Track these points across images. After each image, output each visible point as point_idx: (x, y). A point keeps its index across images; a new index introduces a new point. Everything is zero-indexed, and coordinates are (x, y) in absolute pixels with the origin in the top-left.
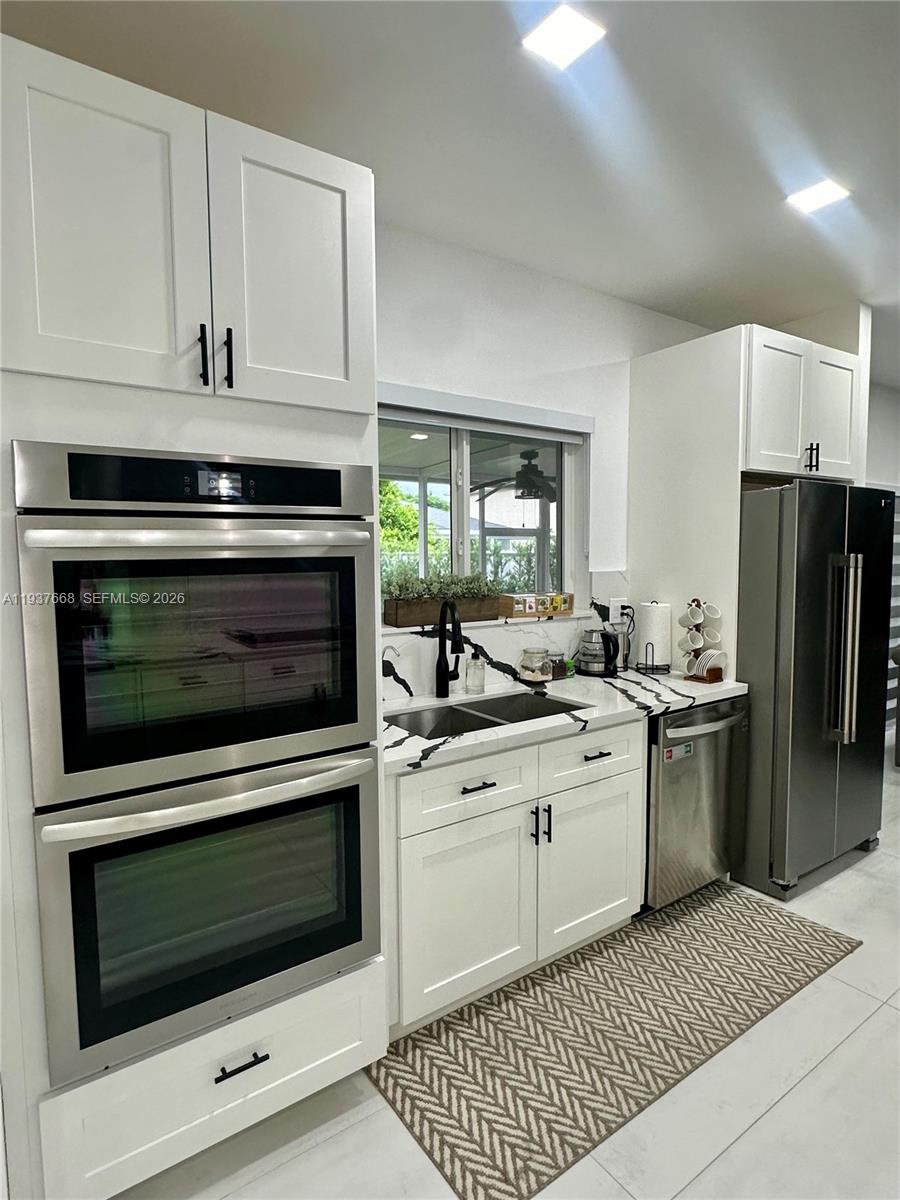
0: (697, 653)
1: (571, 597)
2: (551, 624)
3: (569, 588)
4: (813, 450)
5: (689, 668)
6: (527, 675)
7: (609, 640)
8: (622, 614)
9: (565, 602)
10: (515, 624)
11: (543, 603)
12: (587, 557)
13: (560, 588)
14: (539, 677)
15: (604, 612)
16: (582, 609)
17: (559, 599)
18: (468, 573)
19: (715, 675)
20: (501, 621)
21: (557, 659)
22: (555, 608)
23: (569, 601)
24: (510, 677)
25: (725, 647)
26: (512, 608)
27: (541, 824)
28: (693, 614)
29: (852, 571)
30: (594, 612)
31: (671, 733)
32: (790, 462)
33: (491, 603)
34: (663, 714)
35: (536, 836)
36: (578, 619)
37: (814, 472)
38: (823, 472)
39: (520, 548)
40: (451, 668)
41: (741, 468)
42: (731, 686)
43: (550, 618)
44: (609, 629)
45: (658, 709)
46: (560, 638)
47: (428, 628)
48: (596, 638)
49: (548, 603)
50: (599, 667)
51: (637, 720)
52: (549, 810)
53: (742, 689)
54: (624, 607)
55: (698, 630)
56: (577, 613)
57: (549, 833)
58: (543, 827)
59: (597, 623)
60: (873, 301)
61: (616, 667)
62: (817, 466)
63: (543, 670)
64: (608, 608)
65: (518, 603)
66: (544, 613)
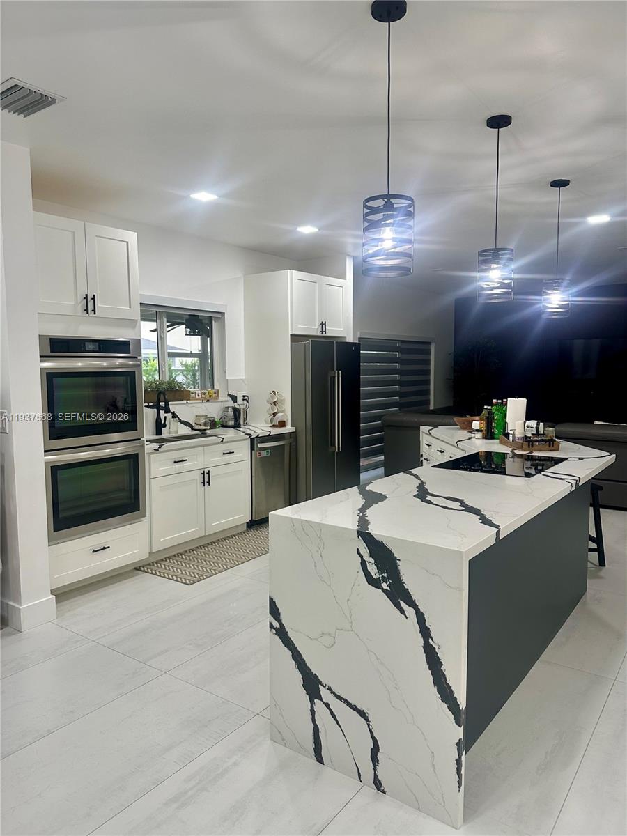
0: (275, 414)
1: (218, 391)
2: (208, 404)
3: (217, 387)
4: (323, 324)
5: (271, 421)
6: (198, 427)
7: (236, 412)
8: (244, 400)
9: (215, 393)
10: (192, 403)
11: (204, 394)
12: (225, 372)
13: (213, 387)
14: (204, 428)
15: (234, 399)
16: (223, 396)
17: (212, 392)
18: (167, 379)
19: (282, 424)
20: (185, 402)
21: (212, 419)
22: (210, 396)
23: (217, 393)
24: (190, 428)
25: (286, 413)
26: (190, 396)
27: (206, 479)
28: (272, 398)
29: (336, 378)
30: (229, 399)
31: (260, 445)
32: (314, 330)
33: (179, 393)
34: (256, 437)
35: (204, 483)
36: (222, 401)
37: (324, 334)
38: (328, 334)
39: (186, 366)
40: (163, 422)
41: (290, 333)
42: (289, 428)
43: (208, 401)
44: (237, 406)
45: (254, 436)
46: (213, 410)
47: (151, 404)
48: (230, 409)
49: (207, 394)
50: (232, 423)
51: (245, 440)
52: (209, 473)
53: (293, 429)
54: (244, 396)
55: (275, 405)
56: (221, 399)
57: (209, 483)
58: (206, 480)
59: (231, 404)
60: (352, 254)
61: (240, 424)
62: (325, 331)
63: (205, 424)
64: (236, 397)
65: (192, 393)
66: (205, 398)
